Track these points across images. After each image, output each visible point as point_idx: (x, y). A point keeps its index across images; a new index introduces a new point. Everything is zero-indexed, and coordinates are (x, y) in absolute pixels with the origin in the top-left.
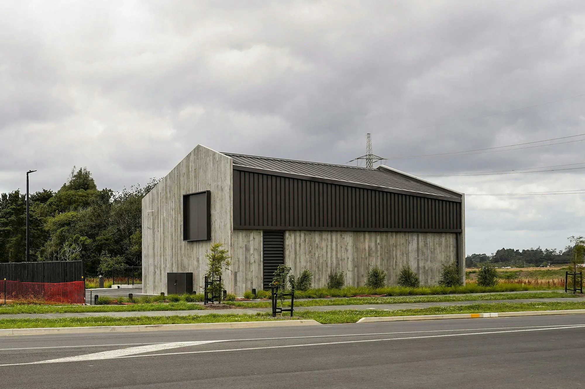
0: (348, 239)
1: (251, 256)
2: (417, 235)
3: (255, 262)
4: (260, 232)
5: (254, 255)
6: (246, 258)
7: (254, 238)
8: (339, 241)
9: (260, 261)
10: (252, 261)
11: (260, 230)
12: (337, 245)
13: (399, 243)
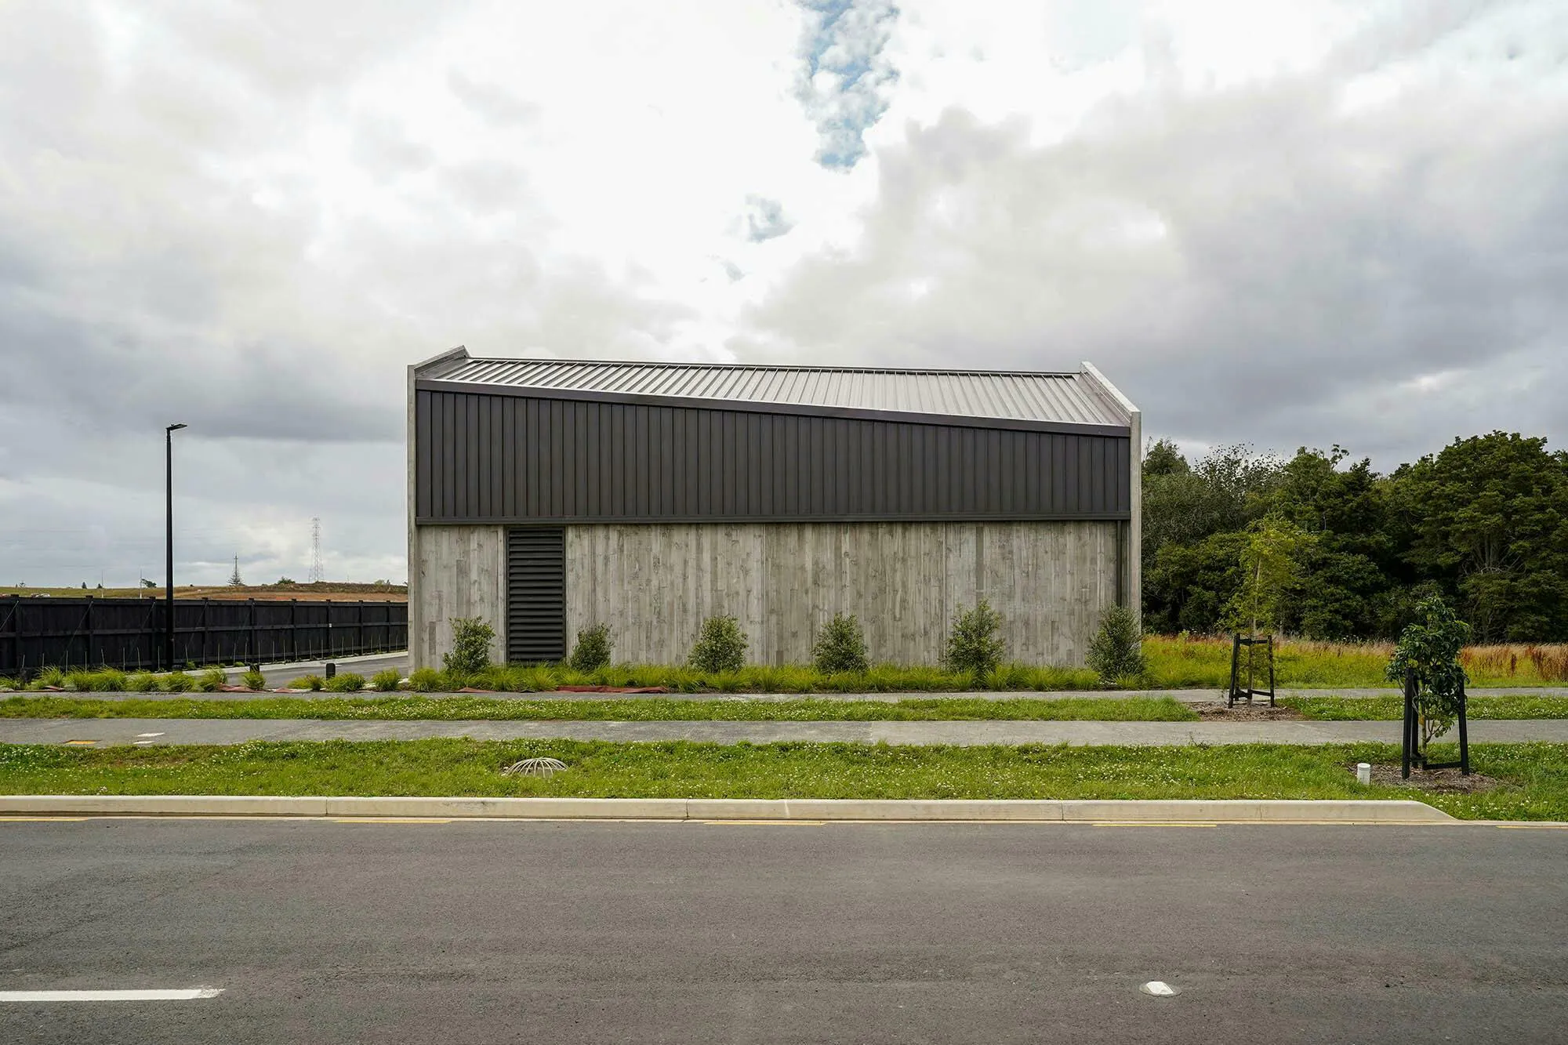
0: (751, 544)
1: (472, 587)
2: (975, 531)
3: (482, 599)
4: (497, 532)
5: (480, 583)
6: (458, 590)
7: (480, 546)
8: (720, 549)
9: (495, 599)
10: (475, 597)
11: (497, 525)
12: (714, 559)
13: (913, 553)
